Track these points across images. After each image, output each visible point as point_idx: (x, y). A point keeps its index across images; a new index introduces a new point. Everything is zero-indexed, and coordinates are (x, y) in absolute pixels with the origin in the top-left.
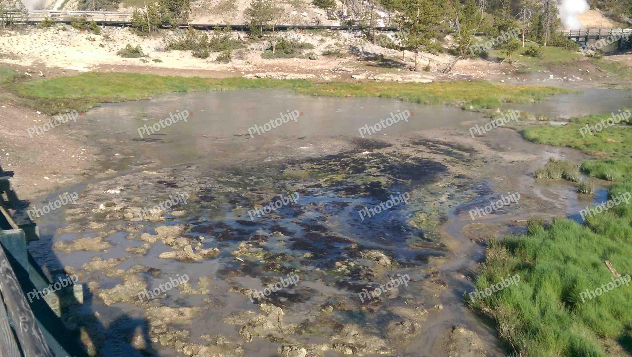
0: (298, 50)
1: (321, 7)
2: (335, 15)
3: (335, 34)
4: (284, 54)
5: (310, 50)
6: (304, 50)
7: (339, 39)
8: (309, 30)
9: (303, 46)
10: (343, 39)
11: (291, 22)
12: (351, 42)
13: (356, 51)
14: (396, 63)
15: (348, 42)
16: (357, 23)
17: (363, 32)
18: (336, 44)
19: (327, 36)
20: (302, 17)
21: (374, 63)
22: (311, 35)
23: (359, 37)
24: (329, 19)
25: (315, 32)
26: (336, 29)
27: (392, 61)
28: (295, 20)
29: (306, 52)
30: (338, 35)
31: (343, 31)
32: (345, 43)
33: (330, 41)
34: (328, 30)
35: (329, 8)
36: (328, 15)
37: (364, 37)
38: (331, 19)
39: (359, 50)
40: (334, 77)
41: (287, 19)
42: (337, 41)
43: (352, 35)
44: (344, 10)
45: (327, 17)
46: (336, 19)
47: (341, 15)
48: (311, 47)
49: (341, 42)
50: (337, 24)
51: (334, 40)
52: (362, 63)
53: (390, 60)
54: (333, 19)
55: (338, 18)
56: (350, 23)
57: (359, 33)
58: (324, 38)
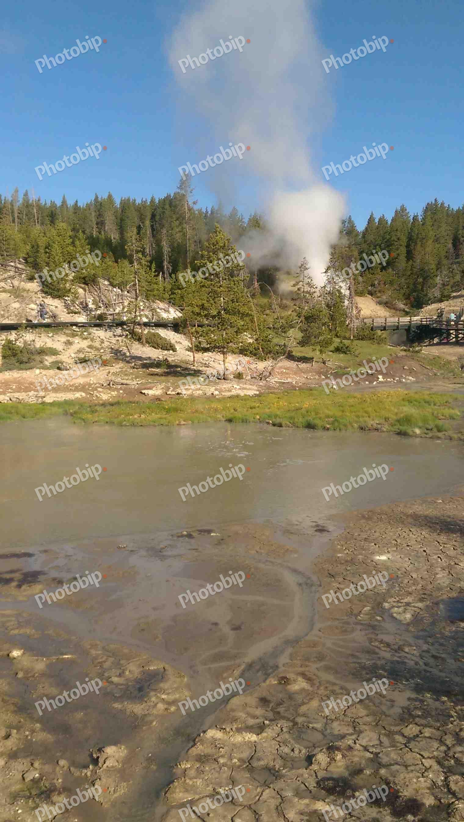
0: (38, 358)
1: (54, 297)
2: (78, 308)
3: (85, 333)
4: (17, 364)
5: (54, 357)
6: (46, 358)
7: (92, 340)
8: (47, 329)
9: (42, 352)
10: (98, 339)
11: (14, 317)
12: (111, 343)
13: (122, 355)
14: (186, 369)
15: (106, 344)
16: (110, 317)
17: (123, 329)
18: (90, 347)
19: (74, 335)
20: (28, 310)
21: (157, 370)
22: (50, 335)
23: (120, 336)
24: (69, 313)
25: (54, 330)
26: (83, 326)
27: (180, 367)
28: (19, 315)
29: (49, 360)
30: (90, 334)
31: (95, 328)
32: (103, 345)
33: (79, 343)
34: (74, 327)
35: (66, 298)
36: (67, 306)
37: (127, 335)
38: (71, 312)
39: (125, 354)
40: (114, 393)
41: (6, 315)
42: (90, 343)
43: (109, 334)
44: (88, 300)
45: (65, 310)
46: (79, 313)
47: (85, 307)
48: (54, 352)
49: (97, 344)
50: (82, 319)
51: (85, 341)
52: (141, 371)
53: (176, 366)
54: (75, 313)
55: (82, 311)
56: (101, 317)
57: (119, 331)
58: (70, 339)
